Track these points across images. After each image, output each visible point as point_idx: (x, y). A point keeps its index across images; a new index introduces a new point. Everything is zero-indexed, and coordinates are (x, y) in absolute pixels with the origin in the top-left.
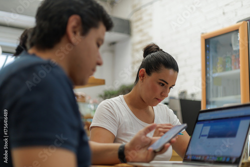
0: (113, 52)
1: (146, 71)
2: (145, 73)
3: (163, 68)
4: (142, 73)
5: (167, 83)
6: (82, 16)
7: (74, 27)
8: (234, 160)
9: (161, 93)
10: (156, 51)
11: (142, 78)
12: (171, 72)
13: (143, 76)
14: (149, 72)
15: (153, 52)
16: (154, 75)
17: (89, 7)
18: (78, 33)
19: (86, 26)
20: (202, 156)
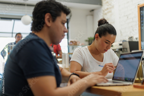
0: (92, 15)
1: (99, 35)
2: (98, 36)
3: (107, 33)
4: (97, 36)
5: (110, 42)
6: (51, 13)
7: (48, 19)
8: (132, 80)
9: (107, 47)
10: (104, 24)
11: (97, 39)
12: (112, 36)
13: (97, 37)
14: (100, 36)
15: (103, 24)
16: (103, 37)
17: (55, 7)
18: (51, 21)
19: (54, 17)
20: (119, 78)
